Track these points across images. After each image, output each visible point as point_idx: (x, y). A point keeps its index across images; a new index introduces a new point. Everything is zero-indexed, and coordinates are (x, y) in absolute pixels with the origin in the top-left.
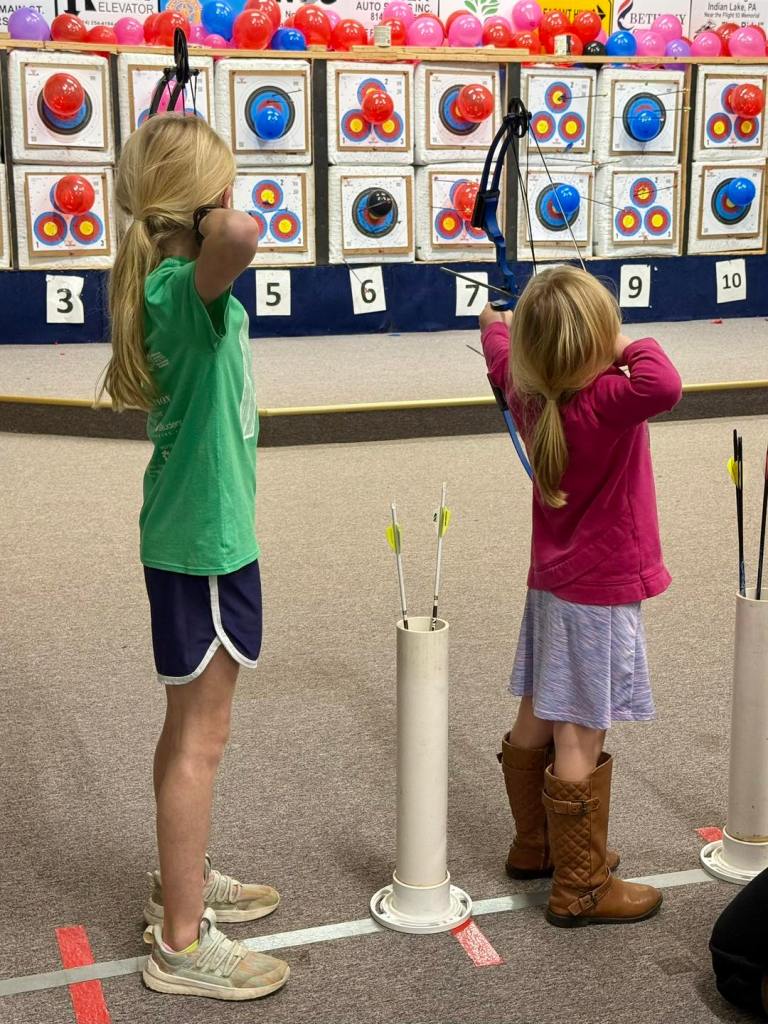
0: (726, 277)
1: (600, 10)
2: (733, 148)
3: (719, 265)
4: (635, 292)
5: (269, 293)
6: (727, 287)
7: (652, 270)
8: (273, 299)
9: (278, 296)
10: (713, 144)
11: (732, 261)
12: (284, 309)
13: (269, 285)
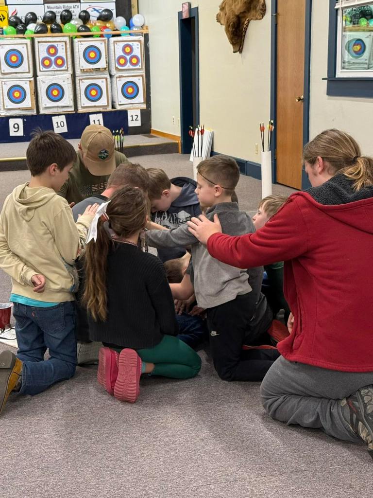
0: (57, 123)
1: (3, 16)
2: (54, 71)
3: (53, 118)
4: (17, 130)
6: (58, 127)
7: (23, 121)
10: (44, 69)
11: (60, 116)
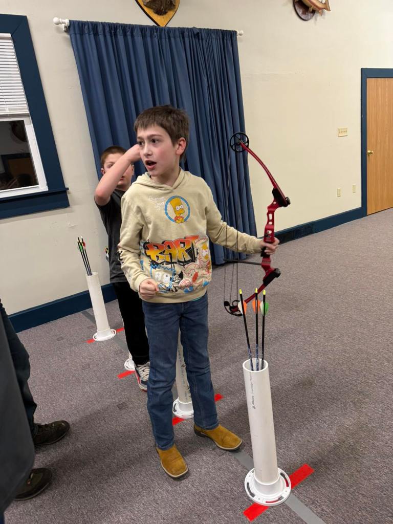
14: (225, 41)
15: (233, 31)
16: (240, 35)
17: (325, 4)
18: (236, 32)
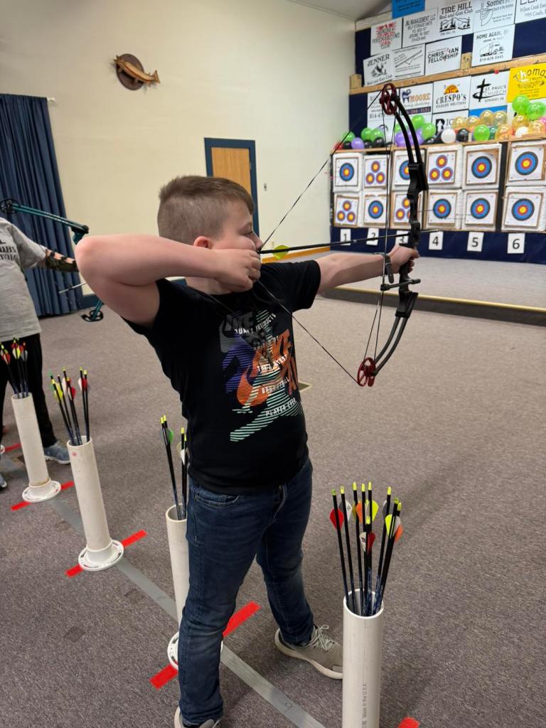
5: (474, 241)
8: (475, 244)
9: (477, 243)
12: (479, 249)
13: (474, 238)
14: (34, 107)
15: (43, 98)
16: (52, 101)
17: (153, 76)
18: (46, 99)
